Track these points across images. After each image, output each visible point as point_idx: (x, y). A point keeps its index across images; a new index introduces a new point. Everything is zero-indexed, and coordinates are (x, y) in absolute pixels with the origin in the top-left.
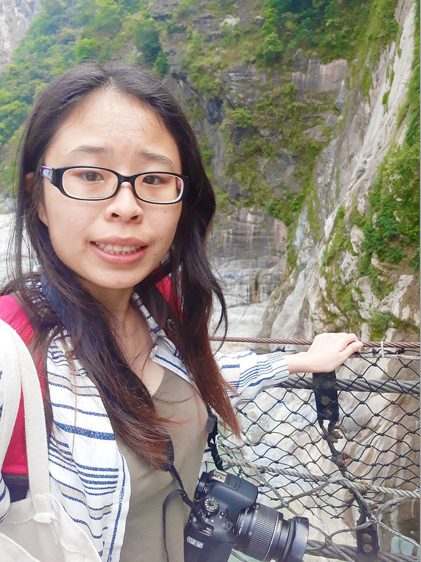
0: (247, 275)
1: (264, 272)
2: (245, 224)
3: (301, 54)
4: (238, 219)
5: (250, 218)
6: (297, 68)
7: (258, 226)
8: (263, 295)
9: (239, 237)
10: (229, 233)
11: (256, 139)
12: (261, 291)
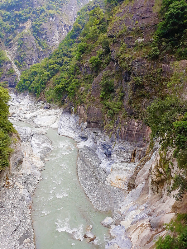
0: (131, 149)
1: (139, 149)
2: (133, 126)
3: (168, 56)
4: (130, 124)
5: (136, 124)
6: (165, 62)
7: (139, 128)
8: (137, 160)
9: (130, 132)
10: (125, 129)
11: (143, 90)
12: (136, 157)
